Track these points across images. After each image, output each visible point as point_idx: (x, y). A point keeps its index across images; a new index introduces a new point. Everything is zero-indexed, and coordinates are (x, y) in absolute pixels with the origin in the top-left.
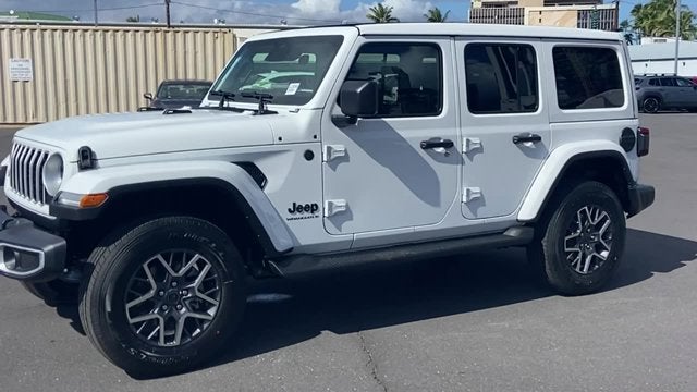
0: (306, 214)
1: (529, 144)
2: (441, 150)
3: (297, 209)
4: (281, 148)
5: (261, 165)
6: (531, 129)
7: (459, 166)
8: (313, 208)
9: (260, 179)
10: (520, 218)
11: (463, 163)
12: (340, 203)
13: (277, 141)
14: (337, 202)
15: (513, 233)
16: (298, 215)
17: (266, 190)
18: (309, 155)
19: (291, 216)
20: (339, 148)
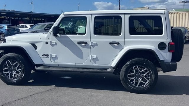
0: (46, 57)
1: (116, 45)
2: (84, 44)
3: (43, 55)
4: (40, 41)
5: (36, 44)
6: (116, 40)
7: (90, 49)
8: (48, 55)
9: (36, 47)
10: (112, 66)
11: (91, 48)
12: (54, 55)
13: (40, 39)
14: (53, 55)
15: (109, 70)
16: (44, 56)
17: (37, 50)
18: (47, 43)
19: (42, 56)
20: (54, 42)
